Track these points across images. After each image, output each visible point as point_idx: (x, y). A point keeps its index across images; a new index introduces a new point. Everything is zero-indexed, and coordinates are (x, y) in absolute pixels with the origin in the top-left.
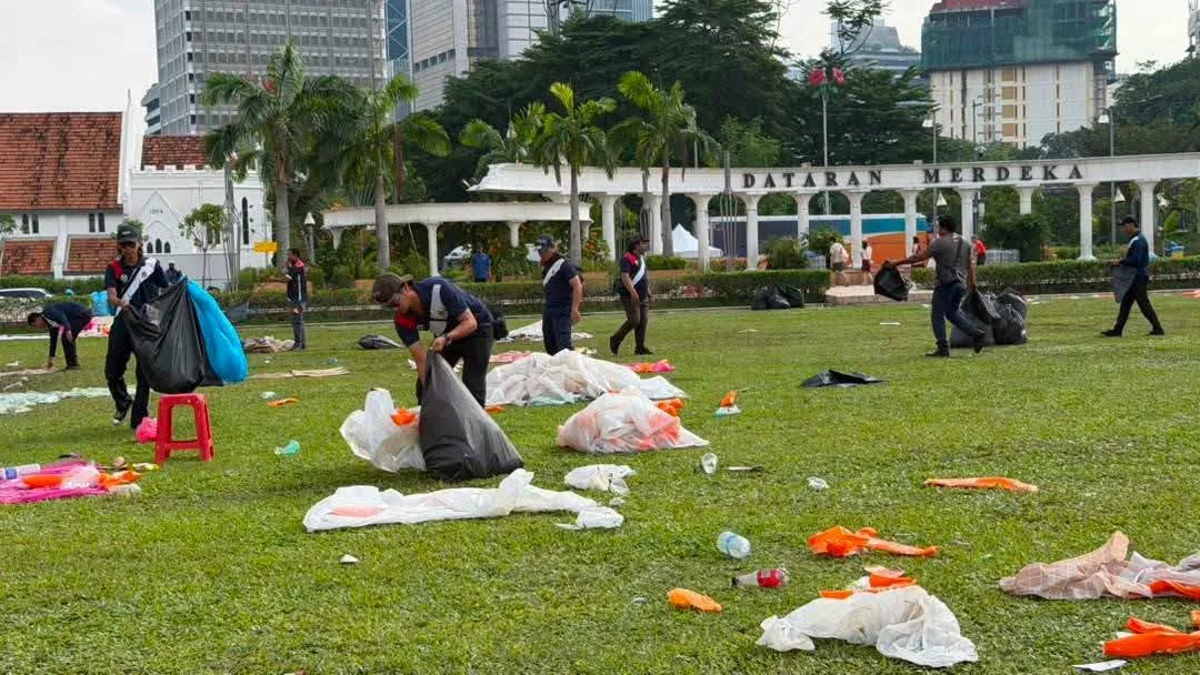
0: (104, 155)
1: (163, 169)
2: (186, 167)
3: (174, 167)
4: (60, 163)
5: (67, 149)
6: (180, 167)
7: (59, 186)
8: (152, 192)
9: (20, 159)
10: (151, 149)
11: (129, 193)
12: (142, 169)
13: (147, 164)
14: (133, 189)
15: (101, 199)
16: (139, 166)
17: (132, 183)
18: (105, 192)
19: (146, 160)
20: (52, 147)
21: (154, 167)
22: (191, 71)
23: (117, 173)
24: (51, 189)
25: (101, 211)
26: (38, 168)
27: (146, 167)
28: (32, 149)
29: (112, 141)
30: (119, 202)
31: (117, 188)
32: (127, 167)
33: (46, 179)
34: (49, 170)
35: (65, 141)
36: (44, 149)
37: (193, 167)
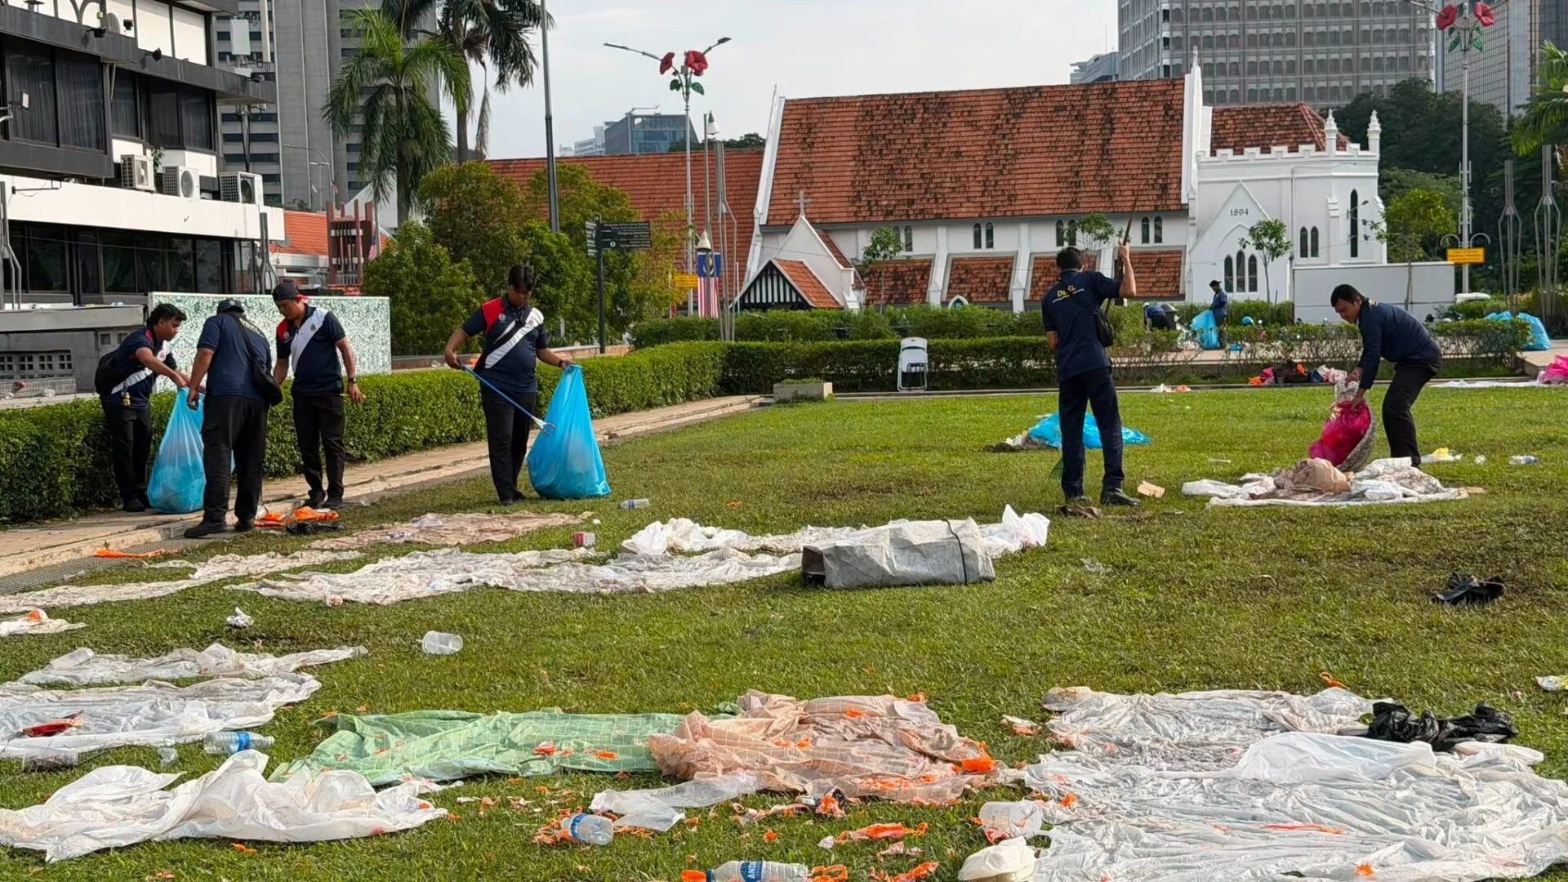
0: (1162, 137)
1: (1242, 153)
2: (1274, 149)
3: (1257, 150)
4: (1104, 151)
5: (1112, 130)
6: (1266, 150)
7: (1104, 182)
8: (1236, 184)
9: (1053, 148)
10: (1223, 127)
11: (1195, 187)
12: (1213, 153)
13: (1220, 147)
14: (1199, 183)
15: (1159, 197)
16: (1208, 150)
17: (1199, 175)
18: (1164, 187)
19: (1217, 143)
20: (1093, 130)
21: (1230, 151)
22: (1166, 34)
23: (1181, 162)
24: (1093, 186)
25: (1157, 215)
26: (1076, 158)
27: (1220, 152)
28: (1069, 134)
29: (1172, 117)
30: (1184, 201)
31: (1180, 182)
32: (1194, 151)
33: (1087, 172)
34: (1090, 160)
35: (1111, 120)
36: (1083, 133)
37: (1284, 148)
